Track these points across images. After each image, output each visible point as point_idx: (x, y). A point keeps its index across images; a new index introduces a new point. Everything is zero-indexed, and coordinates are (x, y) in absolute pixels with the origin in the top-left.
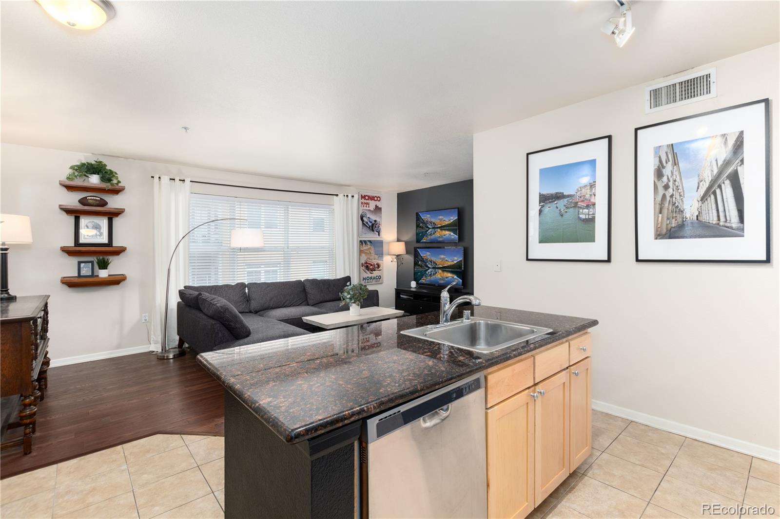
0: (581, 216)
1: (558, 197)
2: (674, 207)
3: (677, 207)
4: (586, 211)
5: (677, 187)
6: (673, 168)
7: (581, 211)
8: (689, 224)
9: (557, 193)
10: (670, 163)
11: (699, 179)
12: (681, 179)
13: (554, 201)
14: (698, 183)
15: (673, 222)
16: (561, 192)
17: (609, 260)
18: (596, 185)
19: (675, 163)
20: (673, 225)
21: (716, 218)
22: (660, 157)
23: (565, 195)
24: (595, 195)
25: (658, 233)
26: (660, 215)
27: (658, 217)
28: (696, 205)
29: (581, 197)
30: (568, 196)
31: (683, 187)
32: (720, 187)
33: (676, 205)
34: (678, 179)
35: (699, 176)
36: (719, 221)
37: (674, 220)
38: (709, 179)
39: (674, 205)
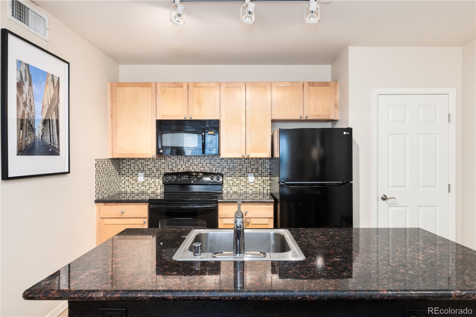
2: (30, 126)
3: (31, 126)
5: (32, 107)
6: (29, 88)
8: (38, 142)
10: (27, 82)
11: (43, 104)
12: (33, 101)
14: (42, 109)
15: (29, 140)
19: (30, 85)
20: (29, 142)
21: (49, 141)
22: (21, 72)
25: (20, 149)
27: (20, 132)
28: (41, 127)
31: (34, 109)
32: (51, 114)
33: (31, 123)
34: (32, 100)
35: (42, 102)
36: (51, 141)
37: (29, 137)
38: (47, 107)
39: (30, 123)
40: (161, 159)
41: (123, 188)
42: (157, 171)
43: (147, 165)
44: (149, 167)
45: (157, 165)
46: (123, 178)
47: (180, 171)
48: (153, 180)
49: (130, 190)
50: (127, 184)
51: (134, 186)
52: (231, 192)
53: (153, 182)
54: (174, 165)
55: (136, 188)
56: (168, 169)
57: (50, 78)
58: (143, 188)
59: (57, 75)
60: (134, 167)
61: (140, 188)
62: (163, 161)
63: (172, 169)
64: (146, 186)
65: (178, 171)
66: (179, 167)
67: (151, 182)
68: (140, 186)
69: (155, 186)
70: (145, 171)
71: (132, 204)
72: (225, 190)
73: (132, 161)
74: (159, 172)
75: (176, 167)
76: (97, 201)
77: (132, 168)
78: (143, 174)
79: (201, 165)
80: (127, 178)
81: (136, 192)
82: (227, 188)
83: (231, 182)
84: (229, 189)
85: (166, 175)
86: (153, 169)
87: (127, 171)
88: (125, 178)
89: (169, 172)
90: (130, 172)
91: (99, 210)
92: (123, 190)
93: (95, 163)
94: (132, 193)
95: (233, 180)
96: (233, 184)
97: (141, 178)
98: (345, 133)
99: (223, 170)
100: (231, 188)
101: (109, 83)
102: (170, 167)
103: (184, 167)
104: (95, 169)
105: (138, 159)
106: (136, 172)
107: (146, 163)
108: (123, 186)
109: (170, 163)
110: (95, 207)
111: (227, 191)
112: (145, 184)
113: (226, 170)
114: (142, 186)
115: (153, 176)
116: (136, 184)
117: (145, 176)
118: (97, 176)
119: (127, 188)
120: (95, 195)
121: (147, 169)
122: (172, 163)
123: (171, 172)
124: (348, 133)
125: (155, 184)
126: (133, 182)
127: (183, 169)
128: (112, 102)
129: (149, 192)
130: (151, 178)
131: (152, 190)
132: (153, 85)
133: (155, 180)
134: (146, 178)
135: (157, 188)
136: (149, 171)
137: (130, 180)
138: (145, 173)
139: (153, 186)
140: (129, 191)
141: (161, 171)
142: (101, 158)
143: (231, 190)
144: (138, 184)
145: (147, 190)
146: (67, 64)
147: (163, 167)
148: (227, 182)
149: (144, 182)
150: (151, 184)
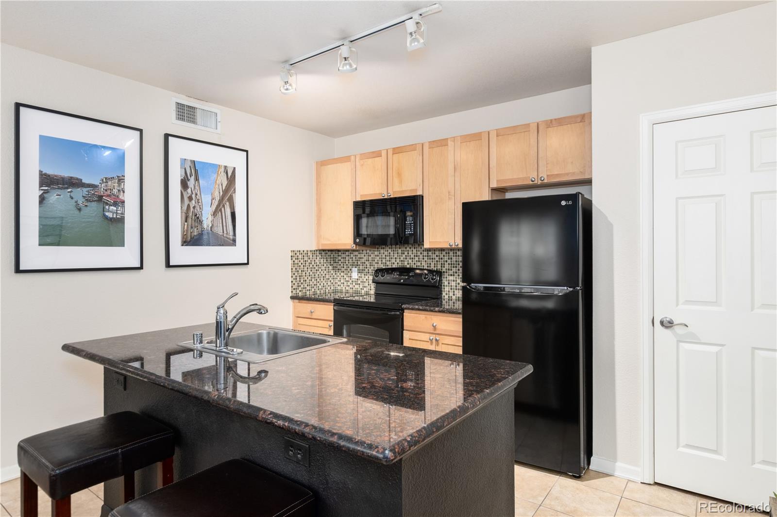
0: (107, 214)
1: (73, 183)
2: (196, 218)
3: (198, 218)
4: (113, 208)
5: (198, 200)
6: (195, 183)
7: (107, 207)
8: (206, 234)
9: (71, 177)
10: (193, 177)
11: (212, 197)
12: (200, 194)
13: (67, 188)
14: (212, 201)
15: (195, 231)
16: (79, 177)
17: (141, 268)
18: (126, 181)
19: (197, 179)
20: (195, 234)
21: (221, 231)
22: (185, 169)
23: (85, 184)
24: (124, 192)
25: (184, 240)
26: (186, 224)
27: (185, 225)
28: (210, 218)
29: (106, 190)
30: (89, 186)
31: (202, 202)
32: (224, 206)
33: (198, 215)
34: (199, 194)
35: (212, 194)
36: (223, 232)
37: (196, 229)
38: (218, 199)
39: (196, 215)
40: (374, 251)
41: (338, 285)
42: (370, 265)
43: (361, 258)
44: (363, 260)
45: (370, 259)
46: (338, 274)
47: (394, 266)
48: (367, 277)
49: (345, 288)
50: (342, 281)
51: (349, 284)
52: (454, 297)
53: (367, 280)
54: (388, 258)
55: (351, 286)
56: (382, 263)
57: (223, 169)
58: (357, 286)
59: (230, 165)
60: (349, 260)
61: (354, 286)
62: (376, 253)
63: (386, 263)
64: (359, 284)
65: (392, 266)
66: (393, 260)
67: (365, 280)
68: (354, 284)
69: (369, 285)
70: (359, 265)
71: (321, 303)
72: (446, 294)
73: (347, 253)
74: (372, 267)
75: (390, 261)
76: (292, 298)
77: (347, 262)
78: (356, 269)
79: (417, 259)
80: (342, 274)
81: (351, 291)
82: (449, 291)
83: (453, 284)
84: (451, 294)
85: (379, 271)
86: (367, 263)
87: (342, 265)
88: (340, 274)
89: (383, 267)
90: (345, 266)
91: (295, 308)
92: (339, 288)
93: (290, 255)
94: (347, 293)
95: (456, 281)
96: (456, 286)
97: (355, 275)
98: (563, 203)
99: (443, 265)
100: (454, 292)
101: (315, 162)
102: (384, 261)
103: (398, 260)
104: (290, 262)
105: (352, 251)
106: (350, 267)
107: (359, 256)
108: (339, 283)
109: (384, 256)
111: (449, 297)
112: (359, 282)
113: (447, 266)
114: (356, 284)
115: (366, 272)
116: (351, 282)
117: (359, 272)
118: (294, 270)
119: (342, 285)
120: (291, 291)
121: (361, 263)
122: (386, 256)
123: (385, 267)
124: (570, 203)
125: (369, 282)
126: (347, 279)
127: (398, 263)
129: (363, 292)
130: (365, 275)
131: (365, 289)
132: (353, 158)
133: (369, 277)
134: (359, 275)
135: (371, 287)
136: (363, 265)
137: (345, 276)
138: (359, 268)
139: (366, 284)
140: (344, 289)
141: (374, 265)
142: (302, 250)
143: (454, 295)
144: (352, 281)
145: (361, 289)
146: (245, 153)
147: (376, 261)
148: (449, 283)
149: (358, 279)
150: (365, 282)
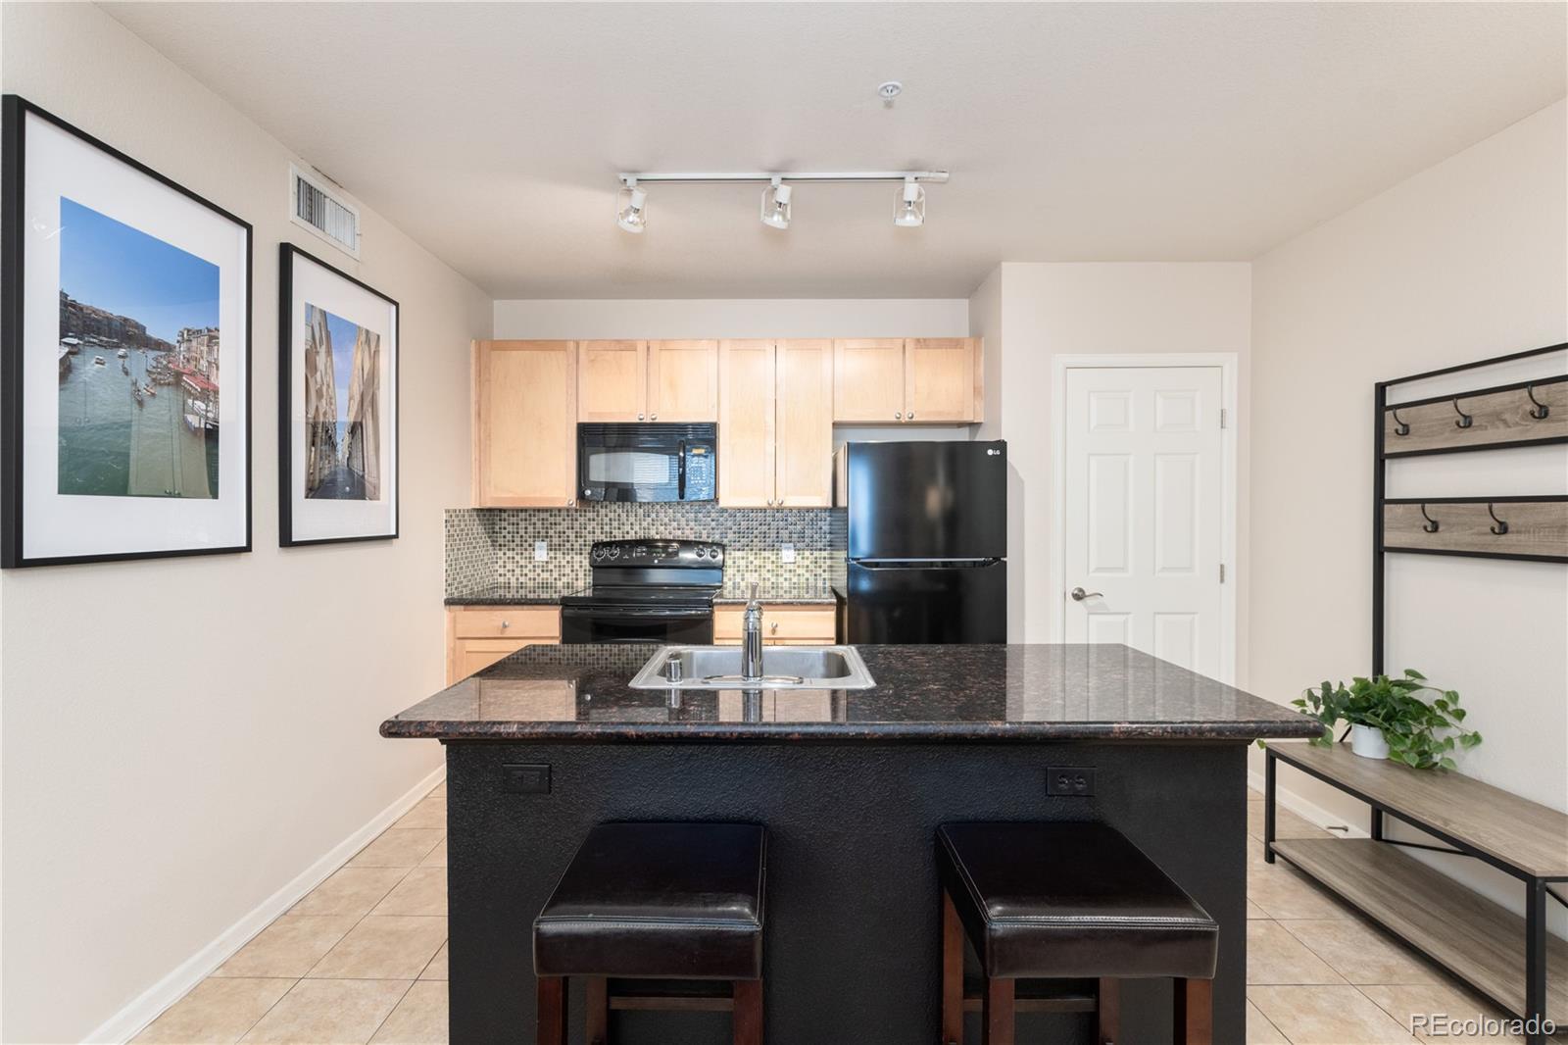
0: (191, 418)
1: (126, 335)
3: (330, 437)
4: (200, 405)
5: (331, 398)
6: (327, 361)
7: (190, 401)
9: (126, 320)
10: (324, 347)
11: (349, 394)
12: (334, 386)
13: (118, 346)
14: (349, 402)
16: (142, 322)
17: (248, 549)
18: (221, 341)
19: (329, 353)
22: (312, 327)
23: (149, 339)
24: (217, 369)
26: (313, 449)
27: (311, 451)
29: (188, 361)
30: (159, 345)
31: (335, 402)
32: (365, 412)
34: (331, 385)
35: (349, 388)
36: (364, 470)
37: (327, 462)
38: (357, 398)
39: (327, 431)
40: (585, 511)
41: (500, 575)
42: (576, 537)
43: (555, 524)
44: (560, 528)
45: (577, 525)
46: (501, 554)
47: (628, 537)
48: (568, 558)
49: (517, 579)
50: (510, 566)
51: (525, 571)
52: (743, 584)
53: (568, 562)
54: (615, 524)
55: (531, 575)
56: (602, 533)
57: (363, 338)
58: (546, 575)
59: (374, 329)
60: (526, 528)
61: (539, 575)
62: (590, 515)
63: (611, 533)
64: (551, 571)
65: (623, 537)
66: (627, 528)
67: (564, 563)
68: (539, 571)
69: (572, 571)
70: (551, 537)
71: (525, 607)
72: (730, 580)
73: (522, 515)
74: (581, 541)
75: (619, 529)
76: (449, 602)
77: (522, 532)
78: (545, 544)
79: (675, 524)
80: (510, 554)
81: (531, 584)
82: (734, 575)
83: (742, 563)
84: (738, 579)
85: (597, 545)
86: (569, 532)
87: (509, 537)
88: (505, 554)
89: (605, 540)
90: (518, 540)
91: (454, 621)
92: (501, 579)
93: (445, 518)
94: (522, 588)
95: (747, 558)
96: (747, 567)
97: (541, 553)
98: (990, 452)
99: (724, 534)
100: (743, 575)
101: (474, 341)
102: (607, 528)
103: (637, 528)
104: (444, 532)
105: (534, 510)
106: (530, 541)
107: (552, 520)
108: (501, 571)
109: (606, 520)
110: (445, 614)
111: (734, 583)
112: (551, 567)
113: (731, 536)
114: (543, 571)
115: (568, 549)
116: (530, 566)
117: (551, 550)
118: (449, 547)
119: (509, 575)
120: (444, 588)
121: (555, 532)
122: (610, 520)
123: (608, 540)
124: (998, 453)
125: (573, 566)
126: (522, 562)
127: (636, 533)
128: (480, 383)
129: (560, 584)
130: (564, 554)
131: (565, 579)
132: (572, 345)
133: (572, 558)
134: (552, 554)
135: (577, 575)
136: (560, 537)
137: (518, 558)
138: (551, 541)
139: (568, 570)
140: (513, 581)
141: (585, 537)
142: (457, 508)
143: (743, 580)
144: (534, 566)
145: (555, 579)
146: (394, 307)
147: (590, 528)
148: (734, 563)
149: (547, 562)
150: (564, 566)
